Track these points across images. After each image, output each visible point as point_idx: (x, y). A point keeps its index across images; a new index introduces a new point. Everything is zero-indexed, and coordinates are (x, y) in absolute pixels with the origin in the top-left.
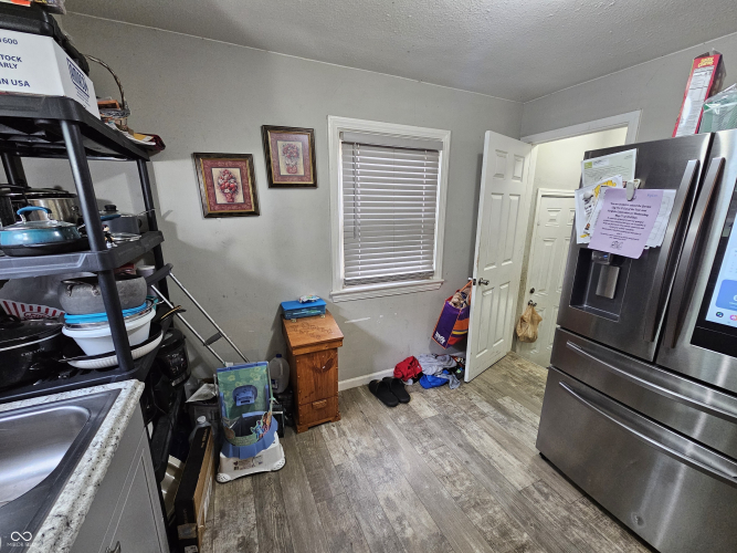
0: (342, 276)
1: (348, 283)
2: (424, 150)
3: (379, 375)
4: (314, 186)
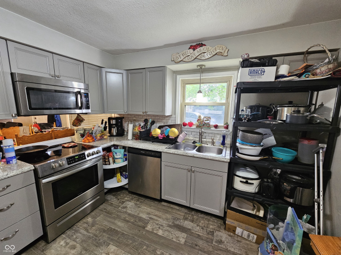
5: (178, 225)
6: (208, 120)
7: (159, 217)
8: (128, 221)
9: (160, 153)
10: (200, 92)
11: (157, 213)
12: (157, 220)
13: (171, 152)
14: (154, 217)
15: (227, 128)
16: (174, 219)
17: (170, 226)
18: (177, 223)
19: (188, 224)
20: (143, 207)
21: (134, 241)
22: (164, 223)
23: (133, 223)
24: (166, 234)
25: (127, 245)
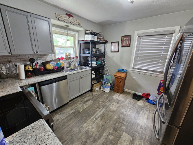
0: (132, 66)
1: (133, 68)
2: (166, 34)
3: (138, 94)
4: (129, 46)
5: (85, 101)
6: (70, 55)
7: (77, 106)
8: (71, 118)
9: (66, 76)
10: (68, 40)
11: (74, 106)
12: (78, 107)
13: (72, 73)
14: (76, 108)
15: (77, 58)
16: (82, 102)
17: (84, 104)
18: (84, 101)
19: (86, 99)
20: (65, 111)
21: (85, 116)
22: (81, 105)
23: (74, 116)
24: (87, 105)
25: (86, 119)
